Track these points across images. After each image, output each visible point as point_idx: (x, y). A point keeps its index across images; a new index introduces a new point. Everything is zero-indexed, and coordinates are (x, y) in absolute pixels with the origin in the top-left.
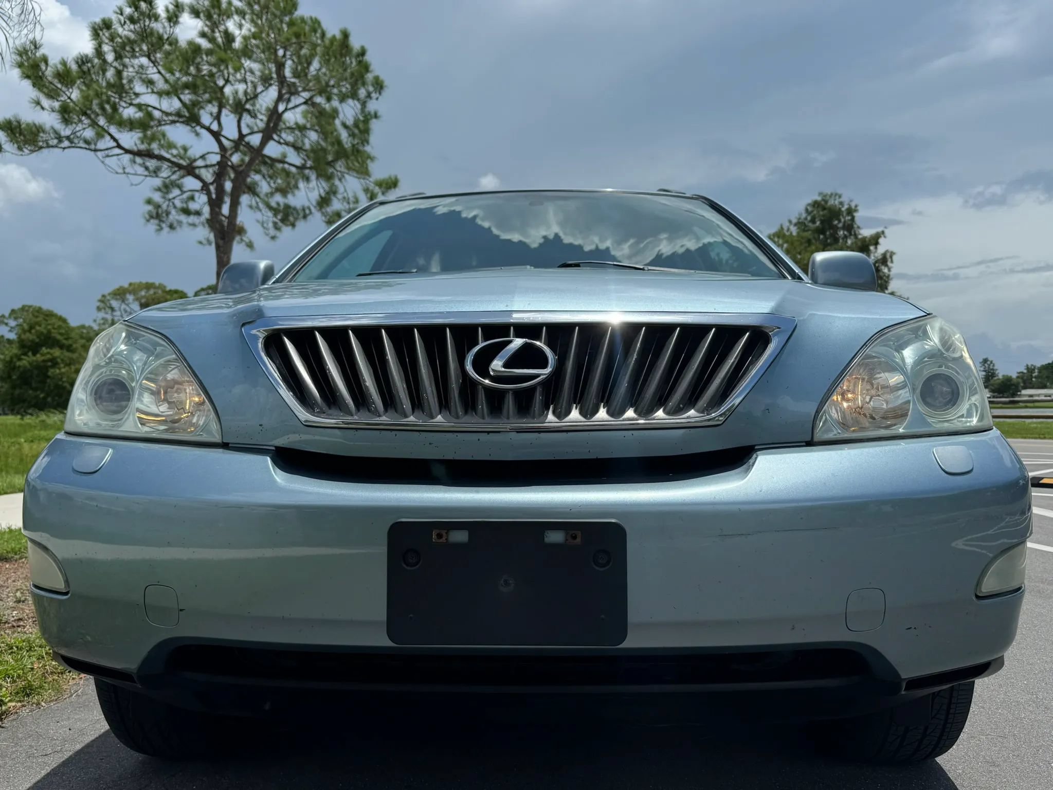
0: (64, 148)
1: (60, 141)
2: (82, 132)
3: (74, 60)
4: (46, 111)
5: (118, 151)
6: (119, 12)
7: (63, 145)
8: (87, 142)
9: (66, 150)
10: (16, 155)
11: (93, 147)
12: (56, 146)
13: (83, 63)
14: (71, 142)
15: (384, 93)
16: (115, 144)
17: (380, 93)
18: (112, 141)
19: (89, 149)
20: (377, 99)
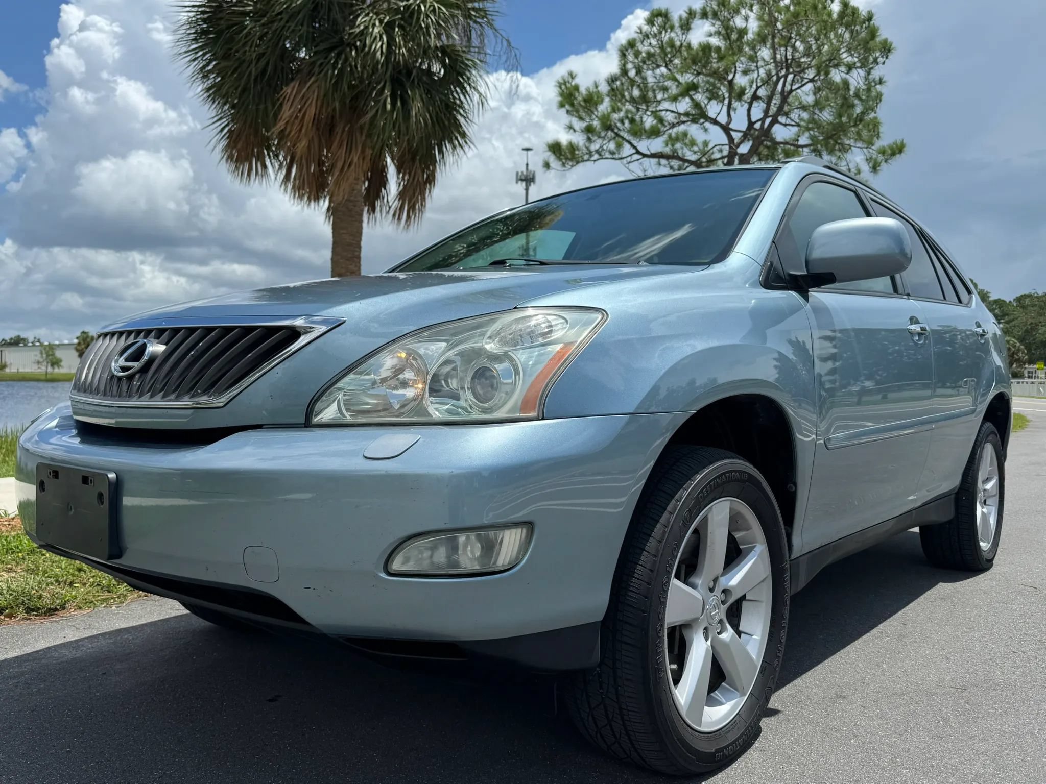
0: (595, 161)
1: (591, 156)
2: (607, 145)
3: (606, 80)
4: (577, 133)
5: (637, 157)
6: (639, 31)
7: (593, 158)
8: (612, 153)
9: (596, 162)
10: (560, 171)
11: (617, 156)
12: (588, 160)
13: (613, 81)
14: (600, 155)
15: (891, 56)
16: (634, 151)
17: (887, 58)
18: (632, 148)
19: (613, 159)
20: (884, 63)
